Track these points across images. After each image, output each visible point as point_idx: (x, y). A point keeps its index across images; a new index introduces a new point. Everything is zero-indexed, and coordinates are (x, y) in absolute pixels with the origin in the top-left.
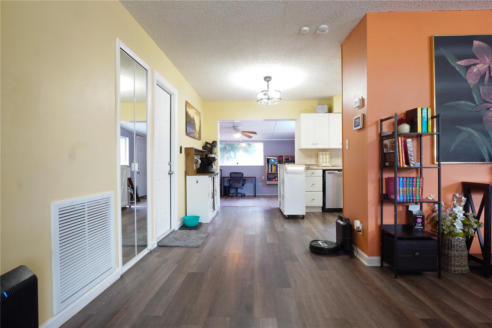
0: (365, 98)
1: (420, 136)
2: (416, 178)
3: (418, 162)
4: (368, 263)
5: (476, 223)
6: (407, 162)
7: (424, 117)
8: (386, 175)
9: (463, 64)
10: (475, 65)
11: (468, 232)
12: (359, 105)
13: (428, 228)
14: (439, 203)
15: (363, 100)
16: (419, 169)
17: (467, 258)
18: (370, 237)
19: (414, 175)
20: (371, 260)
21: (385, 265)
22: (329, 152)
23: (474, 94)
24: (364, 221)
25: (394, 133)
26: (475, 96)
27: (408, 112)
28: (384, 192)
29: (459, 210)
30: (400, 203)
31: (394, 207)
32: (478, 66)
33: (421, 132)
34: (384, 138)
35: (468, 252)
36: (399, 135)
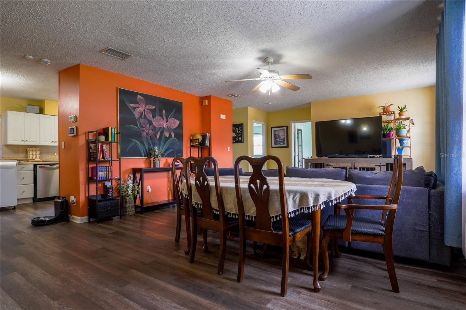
0: (78, 115)
1: (111, 143)
2: (109, 167)
3: (110, 157)
4: (80, 222)
5: (138, 188)
6: (103, 158)
7: (113, 133)
8: (91, 166)
9: (133, 106)
10: (138, 107)
11: (134, 193)
12: (74, 120)
13: (116, 194)
14: (120, 179)
15: (76, 117)
16: (111, 161)
17: (134, 207)
18: (81, 205)
19: (108, 165)
20: (82, 219)
21: (92, 220)
22: (39, 149)
23: (138, 122)
24: (77, 196)
25: (96, 140)
26: (138, 124)
27: (104, 129)
28: (90, 176)
29: (130, 182)
30: (100, 181)
31: (96, 185)
32: (139, 108)
33: (111, 141)
34: (90, 143)
35: (135, 204)
36: (99, 142)
